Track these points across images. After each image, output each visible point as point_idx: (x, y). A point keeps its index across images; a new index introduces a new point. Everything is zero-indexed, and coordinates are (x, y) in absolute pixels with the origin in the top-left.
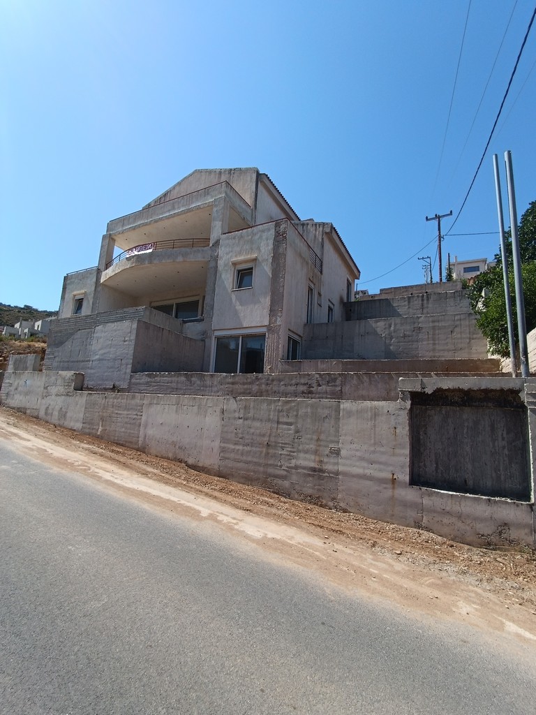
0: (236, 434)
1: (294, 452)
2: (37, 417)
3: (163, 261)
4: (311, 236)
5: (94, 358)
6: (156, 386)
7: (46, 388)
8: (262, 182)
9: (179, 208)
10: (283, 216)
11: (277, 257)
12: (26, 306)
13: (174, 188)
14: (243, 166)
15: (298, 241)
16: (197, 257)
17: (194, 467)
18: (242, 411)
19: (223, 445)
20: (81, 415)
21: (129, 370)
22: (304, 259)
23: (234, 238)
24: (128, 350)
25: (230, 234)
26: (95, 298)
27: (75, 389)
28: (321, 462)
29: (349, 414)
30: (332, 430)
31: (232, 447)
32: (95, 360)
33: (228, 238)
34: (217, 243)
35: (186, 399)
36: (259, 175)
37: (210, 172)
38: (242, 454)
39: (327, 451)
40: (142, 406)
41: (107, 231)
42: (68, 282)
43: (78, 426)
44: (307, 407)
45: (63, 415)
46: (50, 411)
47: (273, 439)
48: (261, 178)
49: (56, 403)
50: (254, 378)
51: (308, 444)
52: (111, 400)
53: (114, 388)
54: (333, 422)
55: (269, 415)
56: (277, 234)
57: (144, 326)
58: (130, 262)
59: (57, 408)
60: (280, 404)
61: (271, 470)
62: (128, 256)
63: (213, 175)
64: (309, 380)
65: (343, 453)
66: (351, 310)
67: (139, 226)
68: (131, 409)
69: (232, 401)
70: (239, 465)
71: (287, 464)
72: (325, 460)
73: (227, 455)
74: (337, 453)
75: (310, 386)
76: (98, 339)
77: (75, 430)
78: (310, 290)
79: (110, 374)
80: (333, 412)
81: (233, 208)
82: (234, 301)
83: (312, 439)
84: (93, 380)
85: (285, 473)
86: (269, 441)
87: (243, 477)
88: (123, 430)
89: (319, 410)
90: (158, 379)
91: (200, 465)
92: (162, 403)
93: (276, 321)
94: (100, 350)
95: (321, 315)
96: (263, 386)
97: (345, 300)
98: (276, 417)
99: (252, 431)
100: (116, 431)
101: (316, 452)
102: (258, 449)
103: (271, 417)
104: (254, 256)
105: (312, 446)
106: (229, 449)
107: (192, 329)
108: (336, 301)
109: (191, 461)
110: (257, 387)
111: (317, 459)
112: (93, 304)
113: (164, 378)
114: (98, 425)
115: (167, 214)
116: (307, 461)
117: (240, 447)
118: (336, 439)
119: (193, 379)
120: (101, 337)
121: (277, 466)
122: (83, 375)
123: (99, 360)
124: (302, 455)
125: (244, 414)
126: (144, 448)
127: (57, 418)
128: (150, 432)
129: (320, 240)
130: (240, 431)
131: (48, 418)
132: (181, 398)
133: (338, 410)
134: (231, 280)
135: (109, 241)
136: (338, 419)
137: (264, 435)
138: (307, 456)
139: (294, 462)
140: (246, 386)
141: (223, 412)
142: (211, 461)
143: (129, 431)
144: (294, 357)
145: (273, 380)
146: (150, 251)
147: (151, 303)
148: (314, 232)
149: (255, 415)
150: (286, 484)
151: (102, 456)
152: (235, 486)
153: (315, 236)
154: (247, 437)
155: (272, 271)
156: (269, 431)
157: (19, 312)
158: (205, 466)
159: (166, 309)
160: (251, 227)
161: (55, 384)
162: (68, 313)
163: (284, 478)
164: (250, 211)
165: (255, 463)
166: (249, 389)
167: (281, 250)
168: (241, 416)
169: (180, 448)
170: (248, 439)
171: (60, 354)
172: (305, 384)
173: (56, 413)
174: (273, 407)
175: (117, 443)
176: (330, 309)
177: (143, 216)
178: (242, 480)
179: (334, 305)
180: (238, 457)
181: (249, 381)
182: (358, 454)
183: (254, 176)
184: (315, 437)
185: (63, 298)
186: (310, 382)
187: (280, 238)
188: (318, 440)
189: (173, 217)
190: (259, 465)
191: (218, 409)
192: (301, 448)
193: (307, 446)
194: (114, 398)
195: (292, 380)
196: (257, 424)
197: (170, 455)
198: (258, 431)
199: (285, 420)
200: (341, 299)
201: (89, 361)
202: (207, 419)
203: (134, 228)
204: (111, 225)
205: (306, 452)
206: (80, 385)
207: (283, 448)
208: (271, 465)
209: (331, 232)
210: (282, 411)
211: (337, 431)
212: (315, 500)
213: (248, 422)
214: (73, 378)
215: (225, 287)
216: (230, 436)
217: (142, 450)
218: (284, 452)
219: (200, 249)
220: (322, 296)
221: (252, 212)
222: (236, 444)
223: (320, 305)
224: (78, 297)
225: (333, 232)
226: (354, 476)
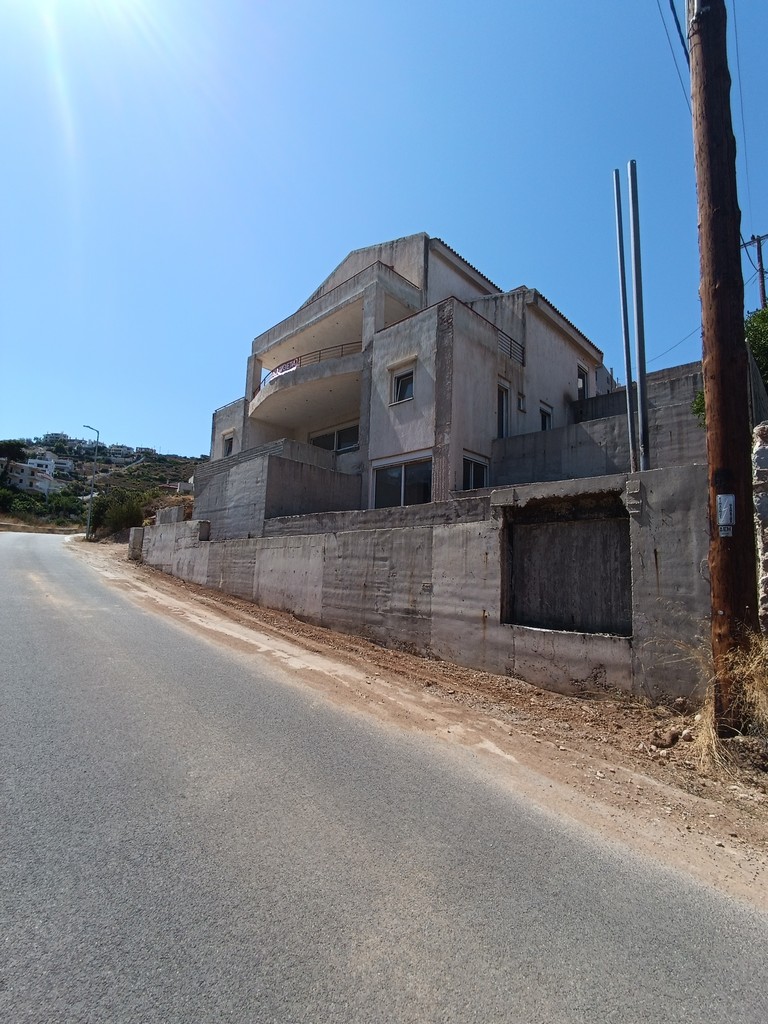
0: (337, 575)
1: (389, 592)
2: (170, 574)
3: (308, 380)
5: (230, 506)
6: (288, 532)
7: (177, 541)
8: (434, 250)
11: (442, 352)
13: (327, 281)
15: (474, 325)
16: (350, 368)
17: (300, 617)
18: (341, 548)
19: (325, 589)
20: (206, 568)
21: (262, 517)
22: (486, 348)
23: (390, 335)
24: (260, 493)
25: (384, 331)
26: (244, 436)
27: (201, 540)
28: (415, 601)
29: (442, 541)
30: (425, 562)
31: (333, 591)
32: (231, 508)
33: (382, 338)
34: (370, 345)
35: (292, 540)
36: (428, 241)
38: (342, 600)
39: (420, 589)
40: (255, 552)
41: (253, 352)
42: (217, 420)
43: (203, 580)
44: (400, 537)
45: (191, 570)
46: (180, 567)
47: (369, 579)
48: (431, 245)
49: (186, 555)
51: (403, 582)
52: (230, 548)
54: (425, 552)
55: (366, 551)
56: (441, 321)
57: (276, 463)
58: (274, 386)
59: (186, 562)
60: (376, 536)
61: (368, 616)
62: (272, 379)
63: (372, 255)
65: (436, 589)
66: (581, 412)
67: (284, 340)
68: (247, 556)
69: (332, 536)
70: (341, 612)
71: (383, 608)
72: (419, 599)
73: (329, 602)
74: (429, 589)
76: (233, 482)
77: (200, 585)
78: (502, 393)
79: (245, 523)
80: (426, 540)
81: (390, 295)
82: (392, 419)
83: (406, 575)
85: (379, 618)
86: (366, 581)
87: (343, 626)
88: (240, 581)
89: (412, 539)
90: (289, 523)
91: (305, 614)
92: (272, 547)
93: (443, 439)
94: (234, 495)
95: (527, 423)
97: (576, 397)
98: (372, 553)
99: (350, 570)
100: (234, 582)
101: (409, 591)
102: (356, 592)
103: (368, 553)
104: (413, 356)
105: (406, 584)
106: (329, 594)
107: (347, 461)
108: (555, 399)
109: (298, 611)
111: (411, 598)
112: (243, 443)
113: (296, 521)
114: (220, 577)
116: (400, 602)
117: (340, 591)
118: (428, 573)
119: (324, 520)
120: (235, 480)
121: (374, 610)
122: (210, 524)
123: (235, 507)
124: (396, 595)
125: (343, 552)
126: (258, 599)
127: (186, 572)
128: (262, 581)
129: (520, 317)
130: (340, 572)
131: (179, 574)
132: (288, 540)
133: (430, 537)
134: (388, 391)
135: (255, 363)
136: (430, 548)
137: (361, 575)
138: (402, 596)
139: (389, 605)
141: (324, 551)
142: (314, 609)
143: (244, 581)
146: (294, 369)
147: (309, 434)
148: (511, 307)
149: (353, 552)
150: (383, 630)
153: (513, 313)
154: (346, 579)
155: (437, 373)
156: (366, 570)
158: (310, 615)
161: (184, 536)
162: (219, 455)
163: (380, 623)
164: (418, 295)
165: (354, 607)
167: (446, 342)
168: (341, 554)
169: (288, 596)
170: (346, 581)
171: (199, 505)
173: (185, 568)
174: (369, 540)
175: (235, 596)
176: (545, 416)
178: (342, 630)
179: (552, 408)
180: (337, 603)
182: (450, 589)
183: (422, 243)
184: (409, 573)
185: (213, 439)
187: (444, 326)
188: (412, 576)
189: (321, 321)
190: (356, 609)
191: (320, 549)
192: (395, 586)
193: (402, 584)
194: (232, 546)
196: (355, 562)
197: (280, 606)
198: (356, 571)
199: (380, 555)
200: (567, 398)
201: (225, 509)
202: (310, 561)
203: (279, 343)
204: (256, 344)
205: (401, 591)
206: (205, 535)
207: (379, 589)
208: (368, 609)
209: (536, 302)
210: (378, 544)
211: (430, 564)
212: (409, 648)
213: (347, 561)
214: (198, 527)
215: (381, 402)
216: (331, 579)
217: (256, 602)
218: (380, 593)
219: (350, 356)
220: (527, 398)
221: (421, 295)
222: (336, 588)
223: (524, 412)
224: (227, 437)
225: (540, 300)
226: (446, 616)
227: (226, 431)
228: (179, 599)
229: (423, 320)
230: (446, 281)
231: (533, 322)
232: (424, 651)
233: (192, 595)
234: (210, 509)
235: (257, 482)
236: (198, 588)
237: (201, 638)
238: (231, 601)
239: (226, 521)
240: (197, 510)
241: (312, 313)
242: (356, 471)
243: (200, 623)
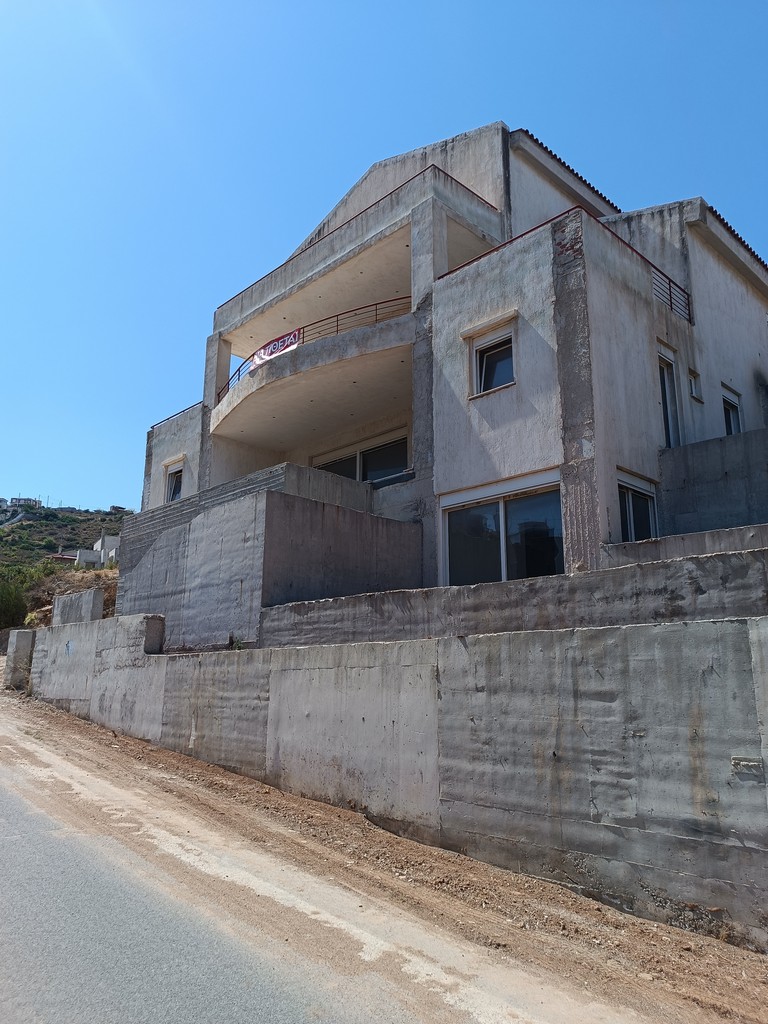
0: (474, 731)
1: (629, 776)
2: (86, 718)
3: (319, 364)
4: (653, 240)
5: (193, 585)
6: (312, 631)
7: (99, 654)
8: (519, 149)
9: (343, 248)
10: (569, 205)
11: (567, 302)
12: (114, 508)
13: (335, 214)
14: (470, 129)
15: (614, 254)
16: (390, 343)
17: (383, 822)
18: (482, 671)
19: (446, 762)
20: (159, 707)
21: (257, 603)
22: (637, 294)
23: (463, 281)
24: (252, 559)
25: (451, 275)
26: (203, 465)
27: (148, 652)
28: (712, 803)
30: (734, 708)
31: (466, 766)
32: (195, 589)
33: (449, 286)
34: (427, 302)
35: (354, 651)
36: (507, 135)
37: (403, 161)
38: (493, 786)
39: (726, 772)
40: (268, 677)
41: (215, 329)
42: (155, 441)
43: (154, 731)
44: (649, 644)
45: (129, 710)
46: (106, 703)
47: (567, 742)
48: (512, 141)
49: (117, 682)
50: (525, 589)
51: (669, 753)
52: (210, 668)
53: (232, 644)
54: (732, 683)
55: (551, 676)
56: (560, 248)
57: (281, 505)
58: (257, 378)
59: (119, 695)
60: (576, 642)
61: (571, 830)
62: (252, 368)
63: (409, 164)
64: (668, 578)
67: (270, 305)
68: (249, 685)
69: (456, 645)
70: (489, 815)
71: (614, 812)
72: (725, 797)
73: (458, 790)
74: (757, 774)
75: (675, 596)
76: (198, 541)
77: (148, 741)
78: (666, 367)
79: (222, 615)
80: (730, 655)
81: (455, 219)
82: (475, 422)
83: (675, 737)
84: (193, 632)
85: (610, 837)
86: (558, 747)
87: (502, 849)
88: (235, 735)
89: (687, 651)
90: (314, 615)
91: (398, 815)
92: (306, 665)
93: (580, 450)
94: (201, 565)
95: (705, 422)
96: (551, 607)
98: (570, 681)
99: (512, 721)
100: (221, 738)
101: (693, 775)
102: (531, 771)
103: (557, 681)
104: (510, 311)
105: (681, 758)
106: (459, 772)
107: (394, 499)
108: (743, 383)
109: (376, 806)
110: (535, 612)
111: (700, 794)
112: (199, 478)
113: (327, 611)
114: (190, 725)
115: (322, 266)
116: (671, 801)
117: (488, 767)
118: (749, 734)
119: (386, 607)
120: (202, 539)
121: (587, 816)
122: (162, 620)
123: (202, 587)
124: (652, 784)
125: (489, 678)
126: (278, 776)
127: (118, 716)
128: (287, 736)
129: (678, 245)
130: (482, 724)
131: (104, 718)
132: (345, 651)
133: (742, 647)
134: (465, 375)
135: (220, 343)
136: (745, 672)
137: (542, 732)
138: (669, 786)
139: (631, 807)
140: (507, 613)
141: (437, 675)
142: (420, 803)
143: (245, 737)
144: (643, 532)
145: (573, 590)
146: (294, 347)
147: (311, 458)
148: (658, 230)
149: (516, 679)
150: (618, 869)
151: (181, 796)
152: (481, 872)
153: (663, 239)
154: (501, 739)
155: (558, 336)
156: (554, 721)
157: (103, 520)
158: (409, 818)
159: (341, 468)
160: (497, 249)
161: (113, 645)
162: (159, 500)
163: (610, 851)
164: (495, 219)
165: (529, 808)
166: (517, 618)
167: (573, 282)
168: (482, 683)
169: (351, 773)
170: (502, 744)
171: (134, 584)
172: (658, 592)
173: (117, 706)
174: (557, 652)
175: (224, 767)
176: (729, 408)
177: (276, 283)
178: (500, 857)
179: (739, 395)
180: (483, 795)
181: (513, 597)
183: (498, 141)
184: (685, 731)
185: (148, 474)
186: (672, 585)
187: (567, 256)
188: (695, 738)
189: (333, 269)
190: (540, 814)
191: (426, 672)
192: (646, 763)
193: (666, 758)
194: (216, 663)
195: (622, 584)
196: (522, 702)
197: (331, 792)
198: (526, 722)
199: (594, 686)
200: (759, 378)
201: (183, 591)
202: (403, 696)
203: (262, 311)
204: (219, 318)
205: (666, 775)
206: (156, 643)
207: (597, 766)
208: (569, 814)
209: (704, 219)
210: (583, 662)
211: (750, 709)
212: (708, 920)
213: (501, 699)
214: (143, 627)
215: (452, 395)
216: (461, 738)
217: (273, 780)
218: (602, 777)
219: (392, 321)
220: (703, 378)
221: (502, 221)
222: (474, 759)
223: (699, 401)
224: (173, 469)
225: (710, 218)
227: (170, 459)
228: (116, 780)
229: (525, 251)
230: (538, 198)
231: (700, 255)
232: (760, 935)
233: (138, 766)
234: (155, 592)
235: (246, 540)
236: (145, 749)
237: (205, 912)
238: (218, 779)
239: (186, 613)
240: (130, 595)
241: (318, 258)
242: (412, 515)
243: (185, 858)
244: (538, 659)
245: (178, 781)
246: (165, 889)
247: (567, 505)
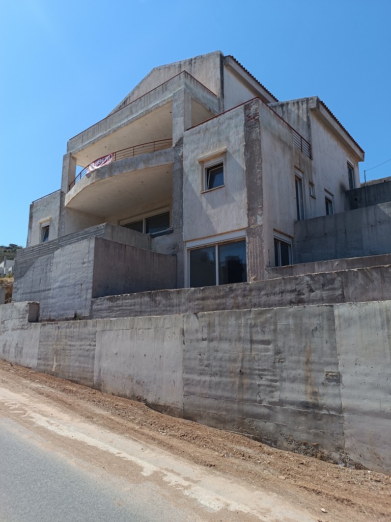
0: (201, 360)
1: (276, 381)
3: (124, 172)
4: (293, 116)
5: (55, 286)
6: (118, 311)
7: (3, 322)
8: (228, 66)
9: (137, 111)
10: (253, 96)
11: (251, 146)
12: (11, 245)
13: (133, 93)
14: (204, 53)
15: (274, 122)
16: (161, 162)
17: (155, 407)
18: (205, 330)
19: (186, 376)
20: (36, 350)
21: (89, 296)
22: (285, 143)
23: (199, 132)
24: (87, 273)
25: (193, 129)
26: (61, 223)
27: (30, 321)
28: (315, 394)
29: (349, 321)
30: (326, 347)
31: (196, 377)
32: (56, 288)
33: (192, 134)
34: (180, 142)
35: (141, 321)
36: (223, 58)
37: (169, 67)
38: (210, 387)
39: (322, 378)
40: (95, 334)
41: (68, 151)
42: (34, 210)
43: (33, 363)
44: (287, 317)
45: (19, 352)
46: (7, 349)
47: (246, 365)
48: (225, 61)
49: (12, 338)
50: (227, 290)
51: (295, 369)
52: (64, 330)
53: (76, 317)
54: (326, 335)
55: (239, 333)
56: (248, 118)
57: (102, 246)
58: (90, 178)
59: (14, 344)
60: (252, 316)
61: (247, 408)
62: (88, 173)
63: (172, 70)
64: (297, 285)
65: (345, 379)
66: (356, 199)
67: (98, 139)
68: (85, 338)
69: (193, 317)
70: (207, 402)
71: (268, 399)
72: (321, 390)
73: (192, 390)
74: (336, 379)
75: (300, 293)
76: (58, 263)
77: (30, 368)
78: (298, 180)
79: (70, 302)
80: (325, 322)
81: (195, 100)
82: (204, 205)
83: (299, 362)
84: (55, 311)
85: (266, 411)
86: (242, 367)
87: (213, 418)
88: (77, 364)
89: (305, 320)
90: (120, 302)
91: (162, 403)
92: (115, 328)
93: (256, 221)
94: (59, 276)
95: (317, 208)
96: (240, 298)
97: (348, 188)
98: (249, 335)
99: (220, 355)
100: (70, 366)
101: (306, 380)
102: (229, 380)
103: (242, 335)
104: (223, 149)
105: (301, 372)
106: (193, 380)
107: (162, 243)
108: (335, 189)
109: (151, 399)
110: (232, 301)
111: (310, 389)
112: (59, 230)
113: (127, 301)
114: (53, 359)
115: (126, 120)
116: (295, 393)
117: (207, 378)
118: (333, 360)
119: (158, 298)
120: (60, 262)
121: (256, 401)
122: (38, 304)
123: (60, 287)
124: (287, 385)
125: (209, 334)
126: (100, 385)
127: (13, 355)
128: (105, 364)
129: (305, 120)
130: (205, 357)
131: (6, 356)
132: (136, 321)
133: (331, 318)
134: (199, 181)
135: (71, 159)
136: (332, 330)
137: (235, 361)
138: (295, 386)
139: (277, 396)
140: (218, 301)
141: (183, 333)
142: (173, 397)
143: (83, 365)
144: (285, 262)
145: (251, 290)
147: (119, 221)
148: (296, 111)
149: (222, 334)
150: (270, 426)
151: (48, 396)
152: (203, 430)
153: (298, 116)
154: (214, 364)
155: (247, 162)
156: (241, 355)
157: (5, 251)
158: (168, 404)
159: (135, 226)
160: (216, 117)
161: (11, 318)
162: (36, 241)
163: (266, 418)
164: (216, 101)
165: (227, 398)
166: (223, 304)
167: (254, 136)
168: (205, 336)
169: (138, 383)
170: (215, 367)
171: (22, 286)
172: (292, 291)
173: (13, 350)
174: (243, 321)
175: (71, 381)
176: (328, 202)
177: (101, 128)
178: (213, 423)
179: (332, 195)
180: (204, 392)
181: (222, 293)
182: (369, 380)
183: (218, 60)
184: (303, 359)
185: (30, 227)
186: (298, 288)
187: (251, 122)
188: (308, 362)
189: (132, 122)
190: (232, 400)
191: (178, 331)
192: (284, 374)
193: (294, 372)
194: (67, 327)
195: (275, 287)
196: (225, 346)
197: (128, 393)
198: (227, 355)
199: (260, 337)
200: (342, 187)
201: (50, 289)
202: (165, 343)
203: (93, 143)
204: (71, 144)
205: (294, 380)
206: (35, 316)
207: (261, 377)
208: (247, 400)
209: (318, 107)
210: (255, 326)
211: (334, 348)
212: (312, 449)
213: (215, 344)
214: (28, 308)
215: (193, 190)
216: (195, 364)
217: (98, 387)
218: (263, 382)
219: (162, 151)
220: (316, 186)
221: (219, 102)
222: (201, 374)
223: (314, 197)
224: (44, 225)
225: (321, 106)
226: (366, 413)
227: (42, 219)
228: (12, 389)
229: (230, 118)
230: (238, 92)
231: (316, 126)
232: (336, 455)
233: (24, 381)
234: (34, 290)
235: (84, 263)
236: (29, 372)
237: (61, 455)
238: (68, 387)
239: (51, 301)
240: (20, 291)
241: (123, 116)
242: (171, 252)
243: (50, 428)
244: (233, 324)
245: (46, 389)
246: (39, 444)
247: (249, 248)
